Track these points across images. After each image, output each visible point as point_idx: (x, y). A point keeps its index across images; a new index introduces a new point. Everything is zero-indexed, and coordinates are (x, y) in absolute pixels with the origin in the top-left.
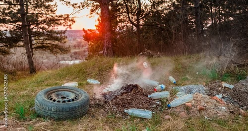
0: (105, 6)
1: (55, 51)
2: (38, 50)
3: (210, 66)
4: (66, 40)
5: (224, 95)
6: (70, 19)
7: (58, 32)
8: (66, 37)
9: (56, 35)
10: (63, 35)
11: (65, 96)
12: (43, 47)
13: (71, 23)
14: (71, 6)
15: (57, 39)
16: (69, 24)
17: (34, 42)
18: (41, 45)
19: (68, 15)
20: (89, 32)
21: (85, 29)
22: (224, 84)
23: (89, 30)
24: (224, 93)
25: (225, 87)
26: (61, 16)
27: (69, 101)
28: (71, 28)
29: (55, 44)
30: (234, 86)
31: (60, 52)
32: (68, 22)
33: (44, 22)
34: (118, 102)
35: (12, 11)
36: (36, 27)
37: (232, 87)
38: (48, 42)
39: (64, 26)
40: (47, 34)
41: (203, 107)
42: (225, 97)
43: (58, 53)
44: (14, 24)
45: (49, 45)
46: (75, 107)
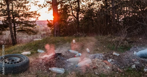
0: (55, 6)
1: (30, 33)
2: (19, 32)
3: (113, 42)
4: (36, 26)
5: (113, 60)
6: (37, 14)
7: (31, 21)
8: (36, 25)
9: (30, 23)
10: (34, 23)
11: (14, 60)
12: (22, 31)
13: (38, 16)
14: (38, 6)
15: (30, 26)
16: (37, 17)
17: (17, 27)
18: (21, 29)
19: (36, 12)
20: (50, 22)
21: (48, 20)
22: (114, 53)
23: (50, 20)
24: (113, 58)
25: (114, 55)
26: (32, 12)
27: (15, 63)
28: (38, 19)
29: (29, 28)
30: (119, 54)
31: (33, 34)
32: (36, 16)
33: (22, 15)
34: (47, 64)
35: (3, 9)
36: (18, 19)
37: (118, 55)
38: (25, 27)
39: (34, 18)
40: (24, 23)
41: (96, 67)
42: (113, 61)
43: (31, 34)
44: (5, 17)
45: (26, 29)
46: (17, 66)
